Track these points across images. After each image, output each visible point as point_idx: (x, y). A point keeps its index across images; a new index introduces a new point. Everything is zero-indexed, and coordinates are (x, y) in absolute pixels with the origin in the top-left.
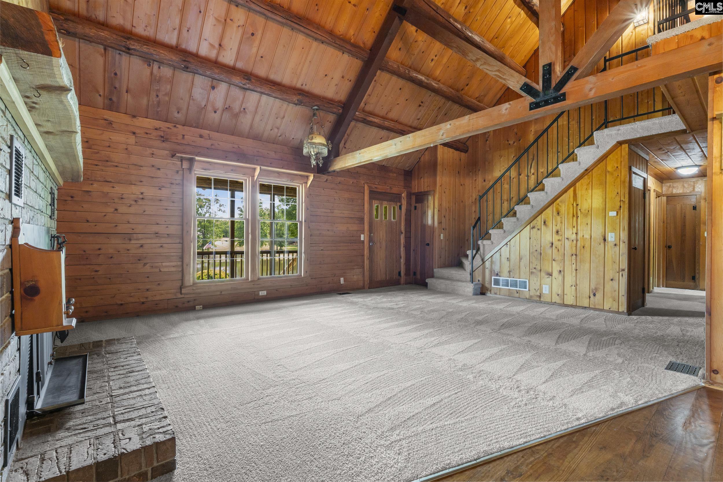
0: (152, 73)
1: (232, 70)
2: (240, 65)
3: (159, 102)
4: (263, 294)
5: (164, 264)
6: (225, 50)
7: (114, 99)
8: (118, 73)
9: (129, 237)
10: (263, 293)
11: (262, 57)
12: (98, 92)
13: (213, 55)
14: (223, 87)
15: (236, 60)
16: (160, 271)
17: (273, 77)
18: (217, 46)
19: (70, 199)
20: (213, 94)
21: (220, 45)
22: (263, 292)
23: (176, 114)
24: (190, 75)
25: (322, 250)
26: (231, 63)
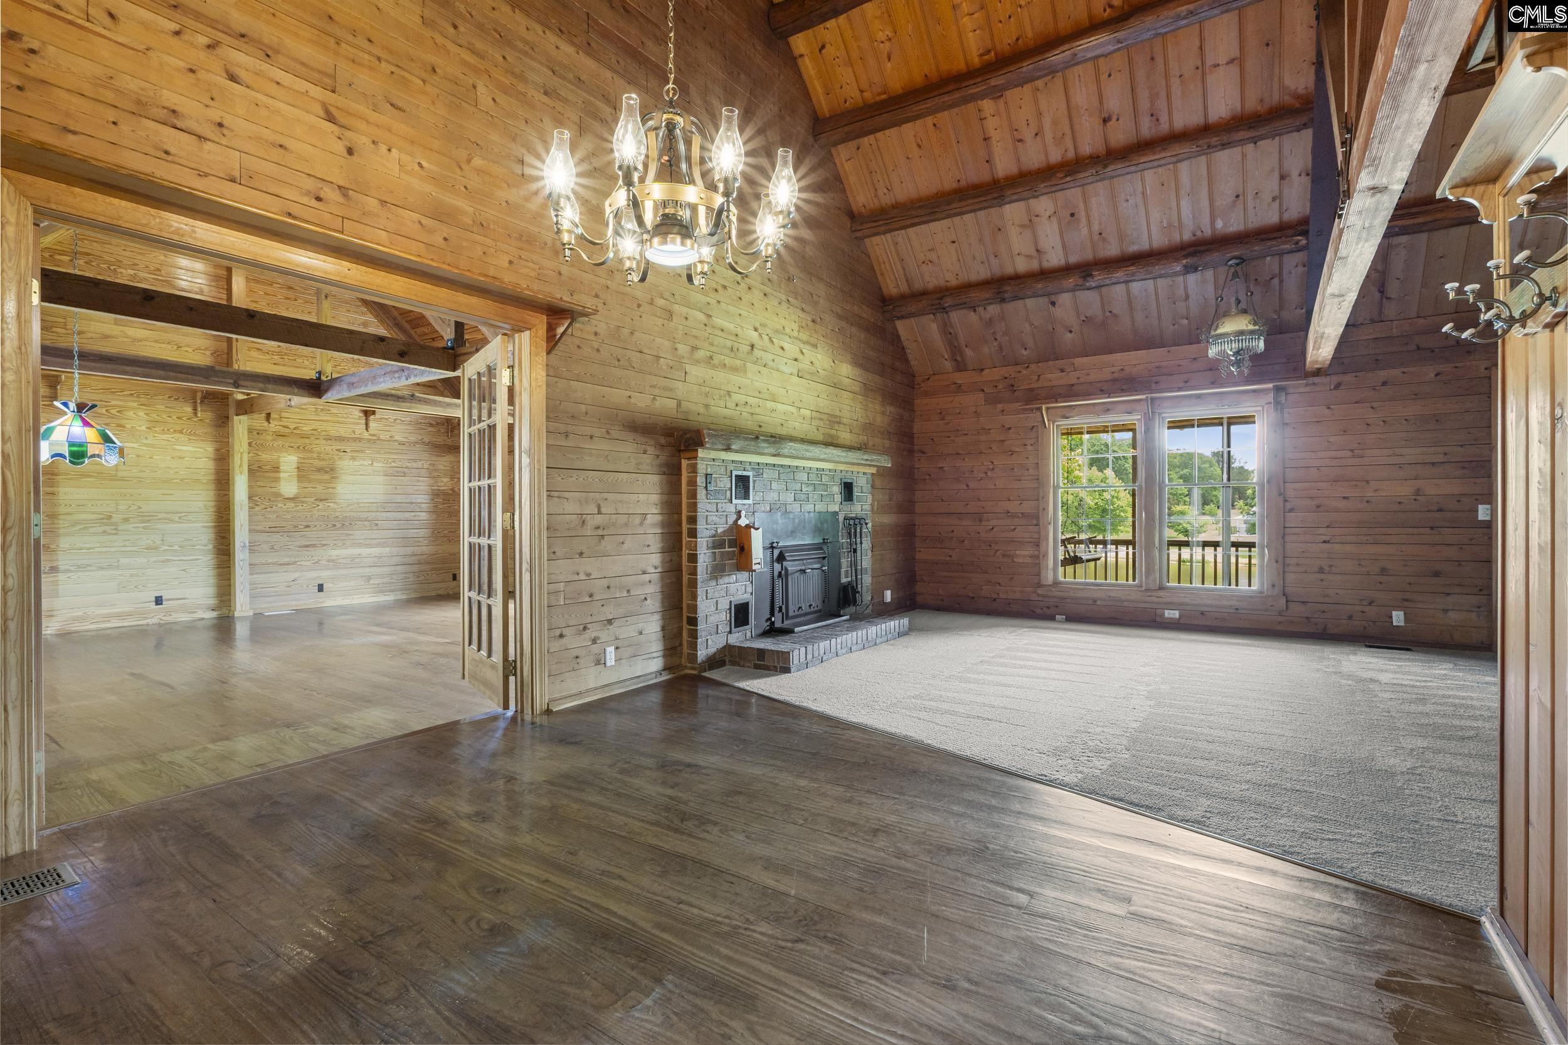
0: (981, 318)
1: (1067, 270)
2: (1073, 259)
3: (1000, 347)
4: (1172, 616)
5: (1018, 552)
6: (1046, 253)
7: (959, 358)
8: (952, 332)
9: (979, 517)
10: (1172, 614)
11: (1100, 234)
12: (943, 357)
13: (1034, 265)
14: (1065, 299)
15: (1066, 255)
16: (1014, 562)
17: (1134, 248)
18: (1035, 254)
19: (928, 477)
20: (1058, 312)
21: (1038, 251)
22: (1172, 612)
23: (1025, 353)
24: (1021, 302)
25: (1325, 542)
26: (1063, 262)
